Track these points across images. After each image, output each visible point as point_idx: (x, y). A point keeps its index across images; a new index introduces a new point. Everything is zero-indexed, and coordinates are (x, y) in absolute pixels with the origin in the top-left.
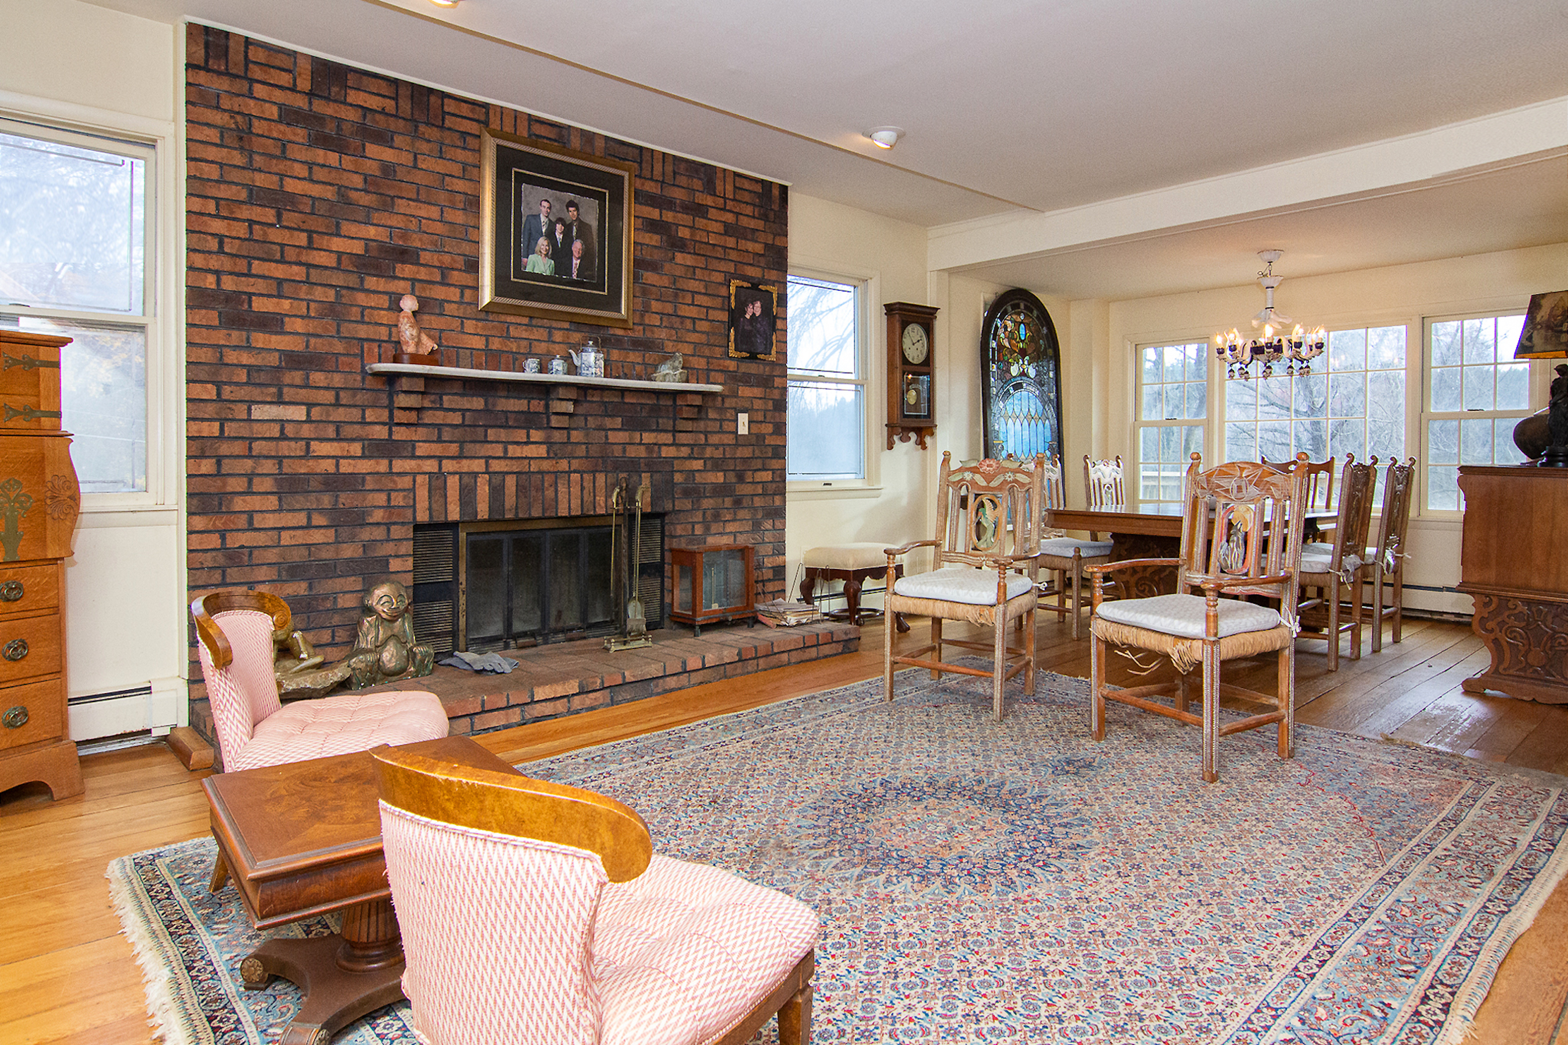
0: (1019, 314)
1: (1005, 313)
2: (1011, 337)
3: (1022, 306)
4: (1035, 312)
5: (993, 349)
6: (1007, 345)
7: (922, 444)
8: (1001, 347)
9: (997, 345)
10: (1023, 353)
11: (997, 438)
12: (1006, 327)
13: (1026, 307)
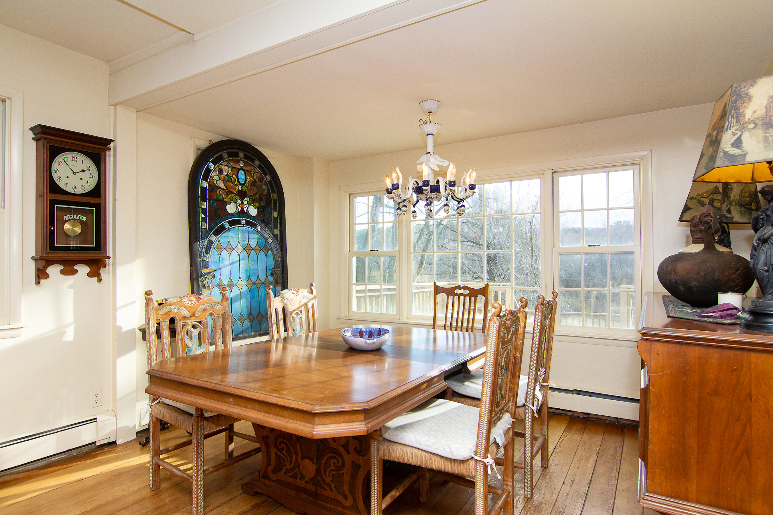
0: (238, 162)
1: (220, 158)
2: (228, 180)
3: (241, 155)
4: (257, 163)
5: (204, 189)
6: (222, 185)
7: (95, 274)
8: (213, 188)
9: (210, 185)
10: (242, 195)
11: (206, 266)
12: (221, 171)
13: (246, 157)
